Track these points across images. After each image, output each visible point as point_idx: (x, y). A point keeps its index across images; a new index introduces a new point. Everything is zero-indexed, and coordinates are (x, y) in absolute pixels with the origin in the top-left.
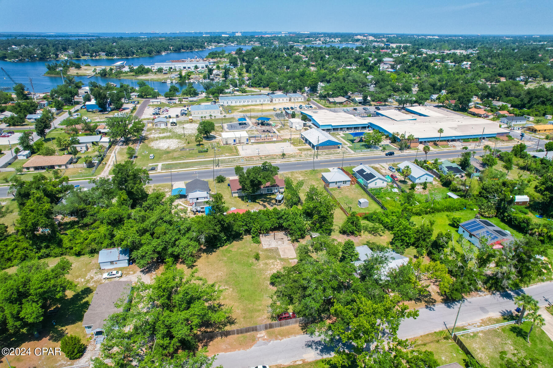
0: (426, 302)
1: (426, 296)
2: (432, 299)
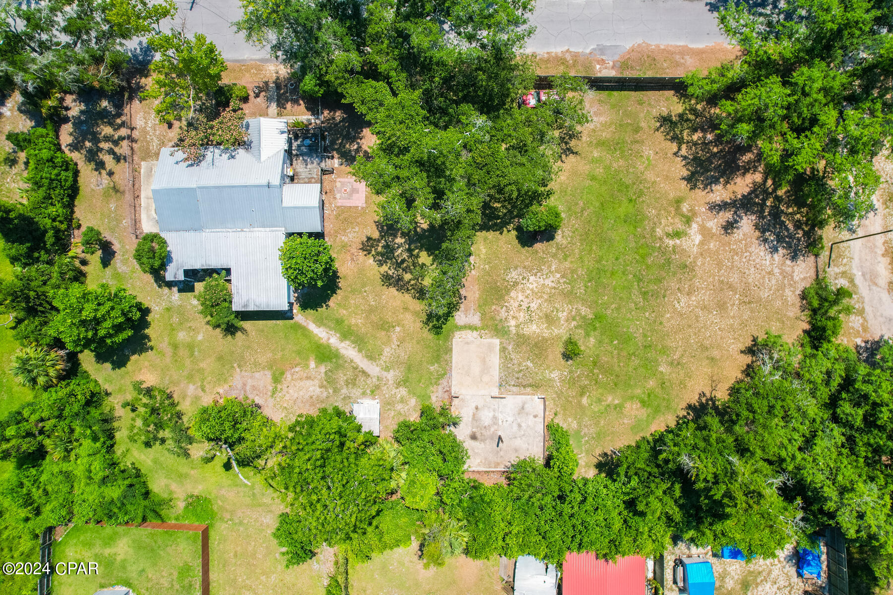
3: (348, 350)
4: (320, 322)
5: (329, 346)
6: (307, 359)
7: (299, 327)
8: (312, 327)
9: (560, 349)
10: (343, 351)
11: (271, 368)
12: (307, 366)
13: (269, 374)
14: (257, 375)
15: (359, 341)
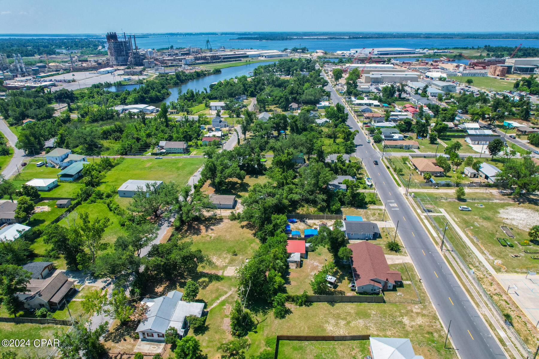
0: (112, 333)
1: (115, 337)
2: (109, 340)
3: (223, 298)
4: (212, 305)
5: (220, 303)
6: (223, 308)
7: (211, 310)
8: (212, 307)
9: (234, 256)
10: (223, 299)
11: (223, 318)
12: (225, 309)
13: (225, 319)
14: (225, 322)
15: (221, 296)
